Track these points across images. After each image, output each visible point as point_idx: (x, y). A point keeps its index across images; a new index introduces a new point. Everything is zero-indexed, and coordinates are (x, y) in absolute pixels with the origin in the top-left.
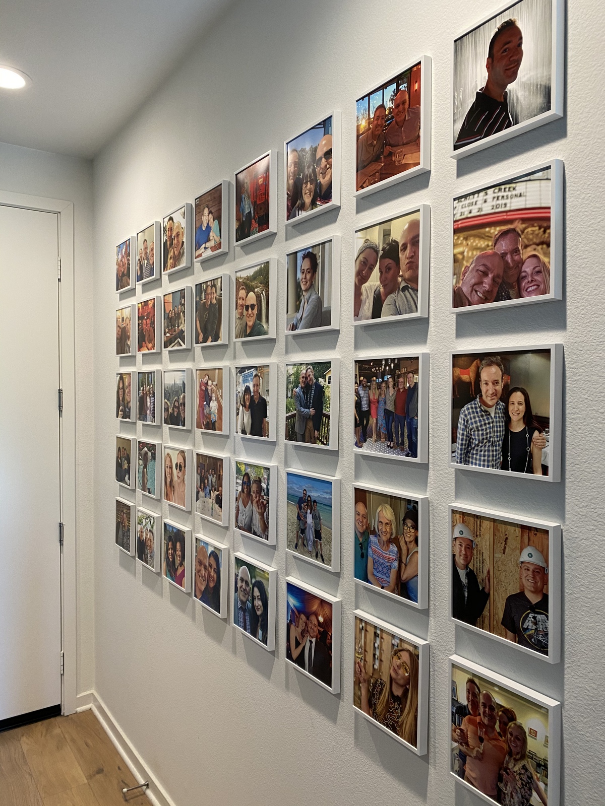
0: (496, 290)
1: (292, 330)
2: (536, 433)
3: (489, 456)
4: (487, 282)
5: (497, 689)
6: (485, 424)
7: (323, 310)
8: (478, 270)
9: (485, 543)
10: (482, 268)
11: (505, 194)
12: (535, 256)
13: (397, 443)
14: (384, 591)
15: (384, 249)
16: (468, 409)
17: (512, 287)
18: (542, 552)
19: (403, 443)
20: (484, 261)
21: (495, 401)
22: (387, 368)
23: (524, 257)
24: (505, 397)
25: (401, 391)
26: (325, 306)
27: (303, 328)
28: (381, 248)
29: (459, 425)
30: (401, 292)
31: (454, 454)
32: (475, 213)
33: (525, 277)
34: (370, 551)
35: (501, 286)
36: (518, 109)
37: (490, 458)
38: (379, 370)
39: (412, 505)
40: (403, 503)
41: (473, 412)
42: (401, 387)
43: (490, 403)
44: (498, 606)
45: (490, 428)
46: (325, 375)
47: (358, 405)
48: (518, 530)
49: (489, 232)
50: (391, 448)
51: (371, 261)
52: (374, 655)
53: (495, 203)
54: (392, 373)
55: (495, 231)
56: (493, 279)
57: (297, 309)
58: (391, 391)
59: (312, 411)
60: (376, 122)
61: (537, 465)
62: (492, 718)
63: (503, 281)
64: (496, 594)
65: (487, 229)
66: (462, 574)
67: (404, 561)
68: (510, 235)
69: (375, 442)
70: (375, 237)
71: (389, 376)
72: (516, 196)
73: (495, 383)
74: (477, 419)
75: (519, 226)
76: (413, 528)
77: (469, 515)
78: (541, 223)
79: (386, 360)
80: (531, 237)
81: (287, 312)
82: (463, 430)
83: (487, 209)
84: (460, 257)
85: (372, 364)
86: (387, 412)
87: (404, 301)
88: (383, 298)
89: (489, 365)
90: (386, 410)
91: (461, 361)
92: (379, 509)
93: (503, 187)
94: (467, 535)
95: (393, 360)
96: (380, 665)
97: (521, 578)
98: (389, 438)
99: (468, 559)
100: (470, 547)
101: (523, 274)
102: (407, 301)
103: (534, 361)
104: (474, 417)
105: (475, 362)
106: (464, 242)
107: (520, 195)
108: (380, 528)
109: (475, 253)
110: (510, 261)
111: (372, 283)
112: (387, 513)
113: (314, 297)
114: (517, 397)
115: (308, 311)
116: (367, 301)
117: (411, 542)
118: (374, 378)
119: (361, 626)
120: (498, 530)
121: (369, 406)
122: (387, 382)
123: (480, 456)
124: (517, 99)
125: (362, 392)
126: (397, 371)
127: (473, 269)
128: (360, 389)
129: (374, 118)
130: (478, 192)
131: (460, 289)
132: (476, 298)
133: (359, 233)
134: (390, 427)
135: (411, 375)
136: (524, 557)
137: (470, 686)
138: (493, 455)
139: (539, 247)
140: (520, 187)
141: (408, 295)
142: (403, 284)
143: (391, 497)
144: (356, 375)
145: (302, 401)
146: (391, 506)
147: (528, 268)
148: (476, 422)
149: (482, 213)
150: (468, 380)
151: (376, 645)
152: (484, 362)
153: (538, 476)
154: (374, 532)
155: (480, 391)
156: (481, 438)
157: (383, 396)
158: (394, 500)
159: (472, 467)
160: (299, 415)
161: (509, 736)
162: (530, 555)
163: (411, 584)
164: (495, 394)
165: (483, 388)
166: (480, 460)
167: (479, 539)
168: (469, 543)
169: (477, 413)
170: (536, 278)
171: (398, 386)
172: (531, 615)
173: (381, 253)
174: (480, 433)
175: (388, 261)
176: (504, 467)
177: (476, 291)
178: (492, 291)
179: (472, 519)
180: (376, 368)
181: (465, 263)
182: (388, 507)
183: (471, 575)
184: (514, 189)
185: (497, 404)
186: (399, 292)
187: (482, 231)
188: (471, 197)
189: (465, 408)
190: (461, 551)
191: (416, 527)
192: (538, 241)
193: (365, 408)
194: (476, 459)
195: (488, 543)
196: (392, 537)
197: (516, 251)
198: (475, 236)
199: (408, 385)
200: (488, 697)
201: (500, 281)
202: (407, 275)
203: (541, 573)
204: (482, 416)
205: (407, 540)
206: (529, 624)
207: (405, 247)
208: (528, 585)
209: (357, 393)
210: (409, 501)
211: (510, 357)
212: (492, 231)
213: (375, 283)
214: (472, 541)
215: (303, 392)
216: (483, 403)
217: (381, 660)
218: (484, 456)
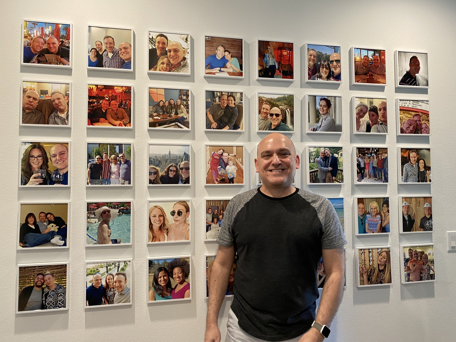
0: (414, 130)
1: (313, 131)
2: (427, 171)
3: (414, 179)
4: (411, 128)
5: (418, 247)
6: (412, 170)
7: (336, 125)
8: (408, 123)
9: (413, 205)
10: (409, 123)
11: (416, 104)
12: (425, 123)
13: (379, 178)
14: (374, 234)
15: (370, 108)
16: (407, 165)
17: (419, 131)
18: (430, 203)
19: (382, 178)
20: (410, 121)
21: (415, 163)
22: (373, 151)
23: (422, 123)
24: (418, 161)
25: (380, 159)
26: (337, 123)
27: (321, 131)
28: (369, 107)
29: (404, 170)
30: (380, 125)
31: (402, 180)
32: (406, 106)
33: (423, 128)
34: (366, 221)
35: (416, 130)
36: (419, 82)
37: (414, 180)
38: (369, 151)
39: (386, 199)
40: (382, 200)
41: (408, 166)
42: (380, 158)
43: (413, 163)
44: (418, 222)
45: (414, 170)
46: (338, 153)
47: (359, 165)
48: (423, 199)
49: (411, 113)
50: (376, 180)
51: (364, 110)
52: (370, 260)
53: (413, 105)
54: (376, 153)
55: (414, 113)
56: (413, 127)
57: (317, 122)
58: (376, 159)
59: (330, 168)
60: (364, 61)
61: (428, 180)
62: (417, 257)
63: (416, 128)
64: (417, 219)
65: (411, 112)
66: (406, 217)
67: (383, 219)
68: (418, 116)
69: (368, 179)
70: (366, 102)
71: (374, 154)
72: (419, 105)
73: (415, 157)
74: (410, 168)
75: (421, 114)
76: (387, 207)
77: (407, 198)
78: (426, 115)
79: (372, 148)
80: (424, 118)
81: (309, 122)
82: (405, 172)
83: (410, 106)
84: (402, 118)
85: (365, 149)
86: (374, 168)
87: (381, 128)
88: (371, 125)
89: (413, 152)
90: (373, 167)
91: (403, 150)
92: (370, 204)
93: (415, 102)
94: (407, 204)
95: (376, 148)
96: (373, 263)
97: (425, 212)
98: (375, 176)
99: (408, 211)
100: (408, 207)
101: (422, 127)
102: (383, 128)
103: (426, 151)
104: (409, 168)
105: (408, 151)
106: (403, 114)
107: (420, 106)
108: (371, 211)
109: (407, 118)
110: (418, 123)
111: (365, 119)
112: (375, 204)
113: (329, 118)
114: (421, 161)
115: (325, 124)
116: (363, 125)
117: (386, 212)
118: (367, 155)
119: (361, 252)
120: (417, 200)
121: (365, 165)
122: (373, 156)
123: (411, 179)
124: (419, 79)
125: (360, 160)
126: (378, 153)
127: (406, 123)
128: (359, 159)
129: (363, 59)
130: (407, 100)
131: (402, 128)
132: (408, 132)
133: (357, 99)
134: (375, 173)
135: (384, 154)
136: (425, 206)
137: (410, 251)
138: (415, 179)
139: (426, 121)
140: (420, 103)
141: (383, 126)
142: (380, 122)
143: (376, 198)
144: (357, 153)
145: (322, 164)
146: (376, 201)
147: (423, 126)
148: (409, 169)
149: (409, 107)
150: (406, 156)
151: (370, 256)
152: (411, 151)
153: (428, 183)
154: (369, 213)
155: (410, 160)
156: (411, 174)
157: (371, 161)
158: (377, 199)
159: (408, 183)
160: (321, 170)
161: (423, 259)
162: (427, 205)
163: (387, 227)
164: (415, 160)
165: (411, 159)
166: (411, 180)
167: (411, 204)
168: (408, 206)
169: (410, 166)
170: (426, 129)
171: (378, 158)
172: (428, 222)
173: (369, 109)
174: (411, 172)
175: (372, 113)
176: (419, 181)
177: (408, 130)
178: (413, 130)
179: (408, 199)
180: (367, 151)
181: (404, 120)
182: (375, 202)
183: (409, 216)
184: (418, 103)
185: (416, 163)
186: (379, 124)
187: (409, 112)
188: (405, 101)
189: (406, 165)
190: (405, 210)
191: (388, 206)
192: (426, 119)
193: (362, 165)
194: (410, 180)
195: (414, 205)
196: (378, 213)
197: (420, 121)
198: (407, 113)
199: (383, 157)
200: (416, 251)
201: (415, 128)
202: (382, 119)
203: (430, 209)
204: (411, 167)
205: (384, 212)
206: (427, 224)
207: (380, 110)
208: (427, 213)
209: (358, 161)
210: (384, 198)
211: (419, 150)
212: (412, 113)
213: (367, 119)
214: (409, 206)
215: (323, 160)
216: (411, 163)
217: (373, 260)
218: (412, 179)
